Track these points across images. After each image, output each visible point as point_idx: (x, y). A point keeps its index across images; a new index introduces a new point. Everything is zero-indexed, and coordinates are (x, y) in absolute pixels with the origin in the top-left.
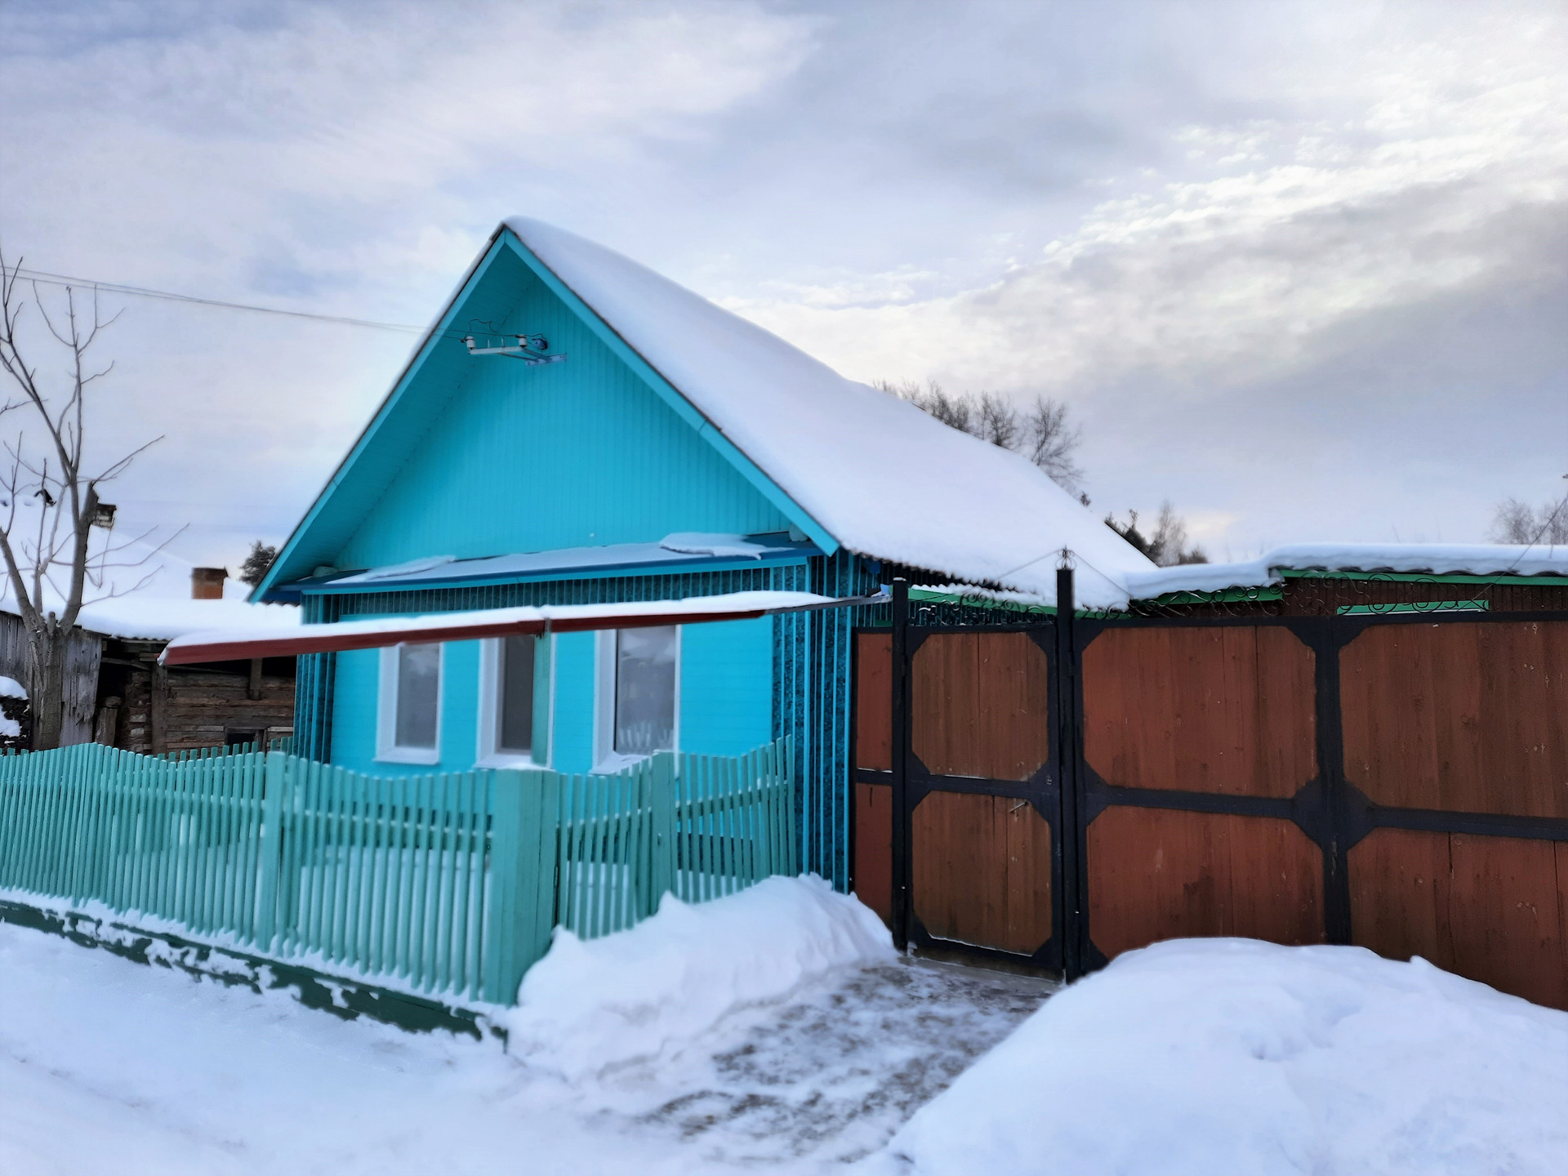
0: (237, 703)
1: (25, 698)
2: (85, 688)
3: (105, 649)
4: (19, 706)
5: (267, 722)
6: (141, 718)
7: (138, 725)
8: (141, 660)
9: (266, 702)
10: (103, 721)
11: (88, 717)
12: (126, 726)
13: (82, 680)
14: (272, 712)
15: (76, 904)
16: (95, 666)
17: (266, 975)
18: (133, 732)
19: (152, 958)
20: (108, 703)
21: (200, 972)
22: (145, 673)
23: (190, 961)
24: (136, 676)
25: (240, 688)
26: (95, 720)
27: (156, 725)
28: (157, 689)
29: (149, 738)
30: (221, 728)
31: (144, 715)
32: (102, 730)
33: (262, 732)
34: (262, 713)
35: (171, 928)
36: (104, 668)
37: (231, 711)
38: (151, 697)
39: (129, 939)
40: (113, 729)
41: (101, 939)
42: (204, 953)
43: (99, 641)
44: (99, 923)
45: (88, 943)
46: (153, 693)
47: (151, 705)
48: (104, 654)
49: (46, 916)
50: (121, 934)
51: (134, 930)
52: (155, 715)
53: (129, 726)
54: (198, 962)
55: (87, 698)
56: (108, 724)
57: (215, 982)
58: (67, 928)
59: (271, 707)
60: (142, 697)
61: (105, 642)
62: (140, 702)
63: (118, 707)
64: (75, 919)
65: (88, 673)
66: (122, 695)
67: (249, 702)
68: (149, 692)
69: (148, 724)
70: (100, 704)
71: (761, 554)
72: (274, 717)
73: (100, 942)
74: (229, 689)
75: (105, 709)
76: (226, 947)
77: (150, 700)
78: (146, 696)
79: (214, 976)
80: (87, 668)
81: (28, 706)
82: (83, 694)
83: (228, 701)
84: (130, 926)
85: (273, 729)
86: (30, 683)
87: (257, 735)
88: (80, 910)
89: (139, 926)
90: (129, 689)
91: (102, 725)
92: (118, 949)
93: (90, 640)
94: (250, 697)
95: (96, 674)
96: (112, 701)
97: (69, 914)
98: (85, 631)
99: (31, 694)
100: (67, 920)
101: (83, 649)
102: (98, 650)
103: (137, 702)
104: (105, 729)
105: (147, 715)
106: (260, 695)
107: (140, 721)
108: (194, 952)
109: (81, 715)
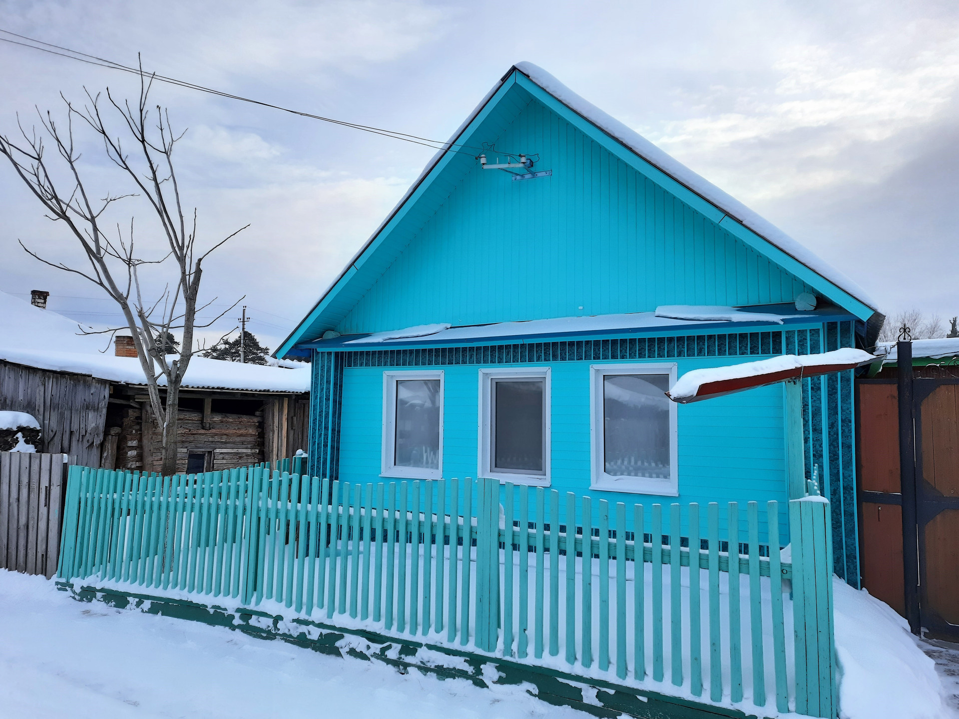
0: (195, 432)
1: (39, 428)
2: (95, 421)
3: (111, 392)
4: (34, 434)
5: (214, 446)
6: (134, 443)
7: (132, 448)
8: (136, 400)
9: (214, 431)
10: (108, 446)
11: (97, 441)
12: (124, 449)
13: (91, 415)
14: (217, 439)
15: (246, 600)
16: (104, 405)
17: (490, 672)
18: (130, 453)
19: (343, 651)
20: (112, 432)
21: (406, 665)
22: (137, 410)
23: (392, 654)
24: (130, 411)
25: (197, 421)
26: (102, 446)
27: (146, 449)
28: (146, 422)
29: (140, 457)
30: (185, 450)
31: (137, 441)
32: (108, 452)
33: (210, 453)
34: (211, 439)
35: (366, 626)
36: (110, 407)
37: (191, 438)
38: (141, 428)
39: (315, 634)
40: (115, 452)
41: (280, 632)
42: (409, 648)
43: (107, 386)
44: (278, 619)
45: (264, 635)
46: (143, 424)
47: (141, 433)
48: (111, 396)
49: (212, 611)
50: (303, 629)
51: (321, 625)
52: (145, 441)
53: (127, 449)
54: (403, 656)
55: (97, 427)
56: (112, 449)
57: (425, 675)
58: (237, 621)
59: (216, 435)
60: (135, 427)
61: (112, 387)
62: (134, 431)
63: (118, 435)
64: (246, 615)
65: (96, 409)
66: (121, 426)
67: (202, 431)
68: (140, 424)
69: (140, 447)
70: (106, 433)
71: (782, 320)
72: (218, 442)
73: (279, 635)
74: (190, 422)
75: (110, 437)
76: (439, 645)
77: (140, 430)
78: (138, 427)
79: (424, 669)
80: (96, 405)
81: (40, 434)
82: (91, 425)
83: (190, 430)
84: (317, 622)
85: (218, 451)
86: (41, 417)
87: (206, 455)
88: (252, 606)
89: (328, 622)
90: (126, 421)
91: (108, 449)
92: (302, 641)
93: (98, 386)
94: (203, 428)
95: (104, 411)
96: (115, 430)
97: (238, 610)
98: (94, 378)
99: (43, 425)
100: (237, 615)
101: (92, 392)
102: (107, 393)
103: (132, 431)
104: (110, 451)
105: (139, 441)
106: (209, 426)
107: (134, 445)
108: (397, 647)
109: (90, 442)
